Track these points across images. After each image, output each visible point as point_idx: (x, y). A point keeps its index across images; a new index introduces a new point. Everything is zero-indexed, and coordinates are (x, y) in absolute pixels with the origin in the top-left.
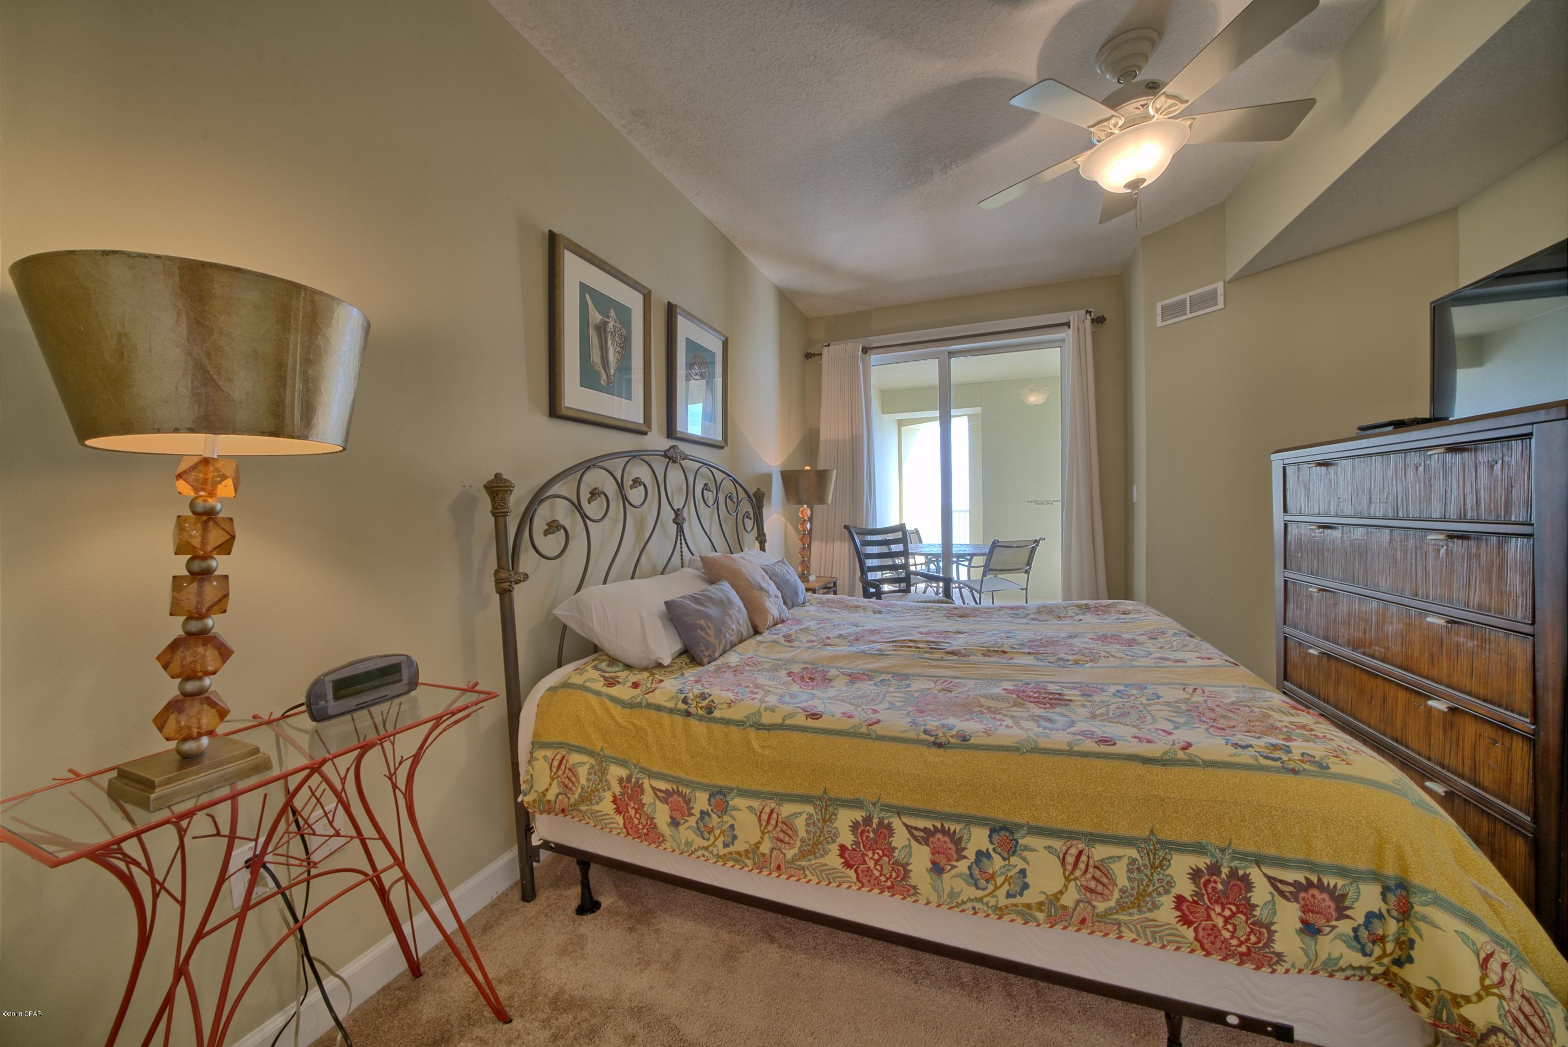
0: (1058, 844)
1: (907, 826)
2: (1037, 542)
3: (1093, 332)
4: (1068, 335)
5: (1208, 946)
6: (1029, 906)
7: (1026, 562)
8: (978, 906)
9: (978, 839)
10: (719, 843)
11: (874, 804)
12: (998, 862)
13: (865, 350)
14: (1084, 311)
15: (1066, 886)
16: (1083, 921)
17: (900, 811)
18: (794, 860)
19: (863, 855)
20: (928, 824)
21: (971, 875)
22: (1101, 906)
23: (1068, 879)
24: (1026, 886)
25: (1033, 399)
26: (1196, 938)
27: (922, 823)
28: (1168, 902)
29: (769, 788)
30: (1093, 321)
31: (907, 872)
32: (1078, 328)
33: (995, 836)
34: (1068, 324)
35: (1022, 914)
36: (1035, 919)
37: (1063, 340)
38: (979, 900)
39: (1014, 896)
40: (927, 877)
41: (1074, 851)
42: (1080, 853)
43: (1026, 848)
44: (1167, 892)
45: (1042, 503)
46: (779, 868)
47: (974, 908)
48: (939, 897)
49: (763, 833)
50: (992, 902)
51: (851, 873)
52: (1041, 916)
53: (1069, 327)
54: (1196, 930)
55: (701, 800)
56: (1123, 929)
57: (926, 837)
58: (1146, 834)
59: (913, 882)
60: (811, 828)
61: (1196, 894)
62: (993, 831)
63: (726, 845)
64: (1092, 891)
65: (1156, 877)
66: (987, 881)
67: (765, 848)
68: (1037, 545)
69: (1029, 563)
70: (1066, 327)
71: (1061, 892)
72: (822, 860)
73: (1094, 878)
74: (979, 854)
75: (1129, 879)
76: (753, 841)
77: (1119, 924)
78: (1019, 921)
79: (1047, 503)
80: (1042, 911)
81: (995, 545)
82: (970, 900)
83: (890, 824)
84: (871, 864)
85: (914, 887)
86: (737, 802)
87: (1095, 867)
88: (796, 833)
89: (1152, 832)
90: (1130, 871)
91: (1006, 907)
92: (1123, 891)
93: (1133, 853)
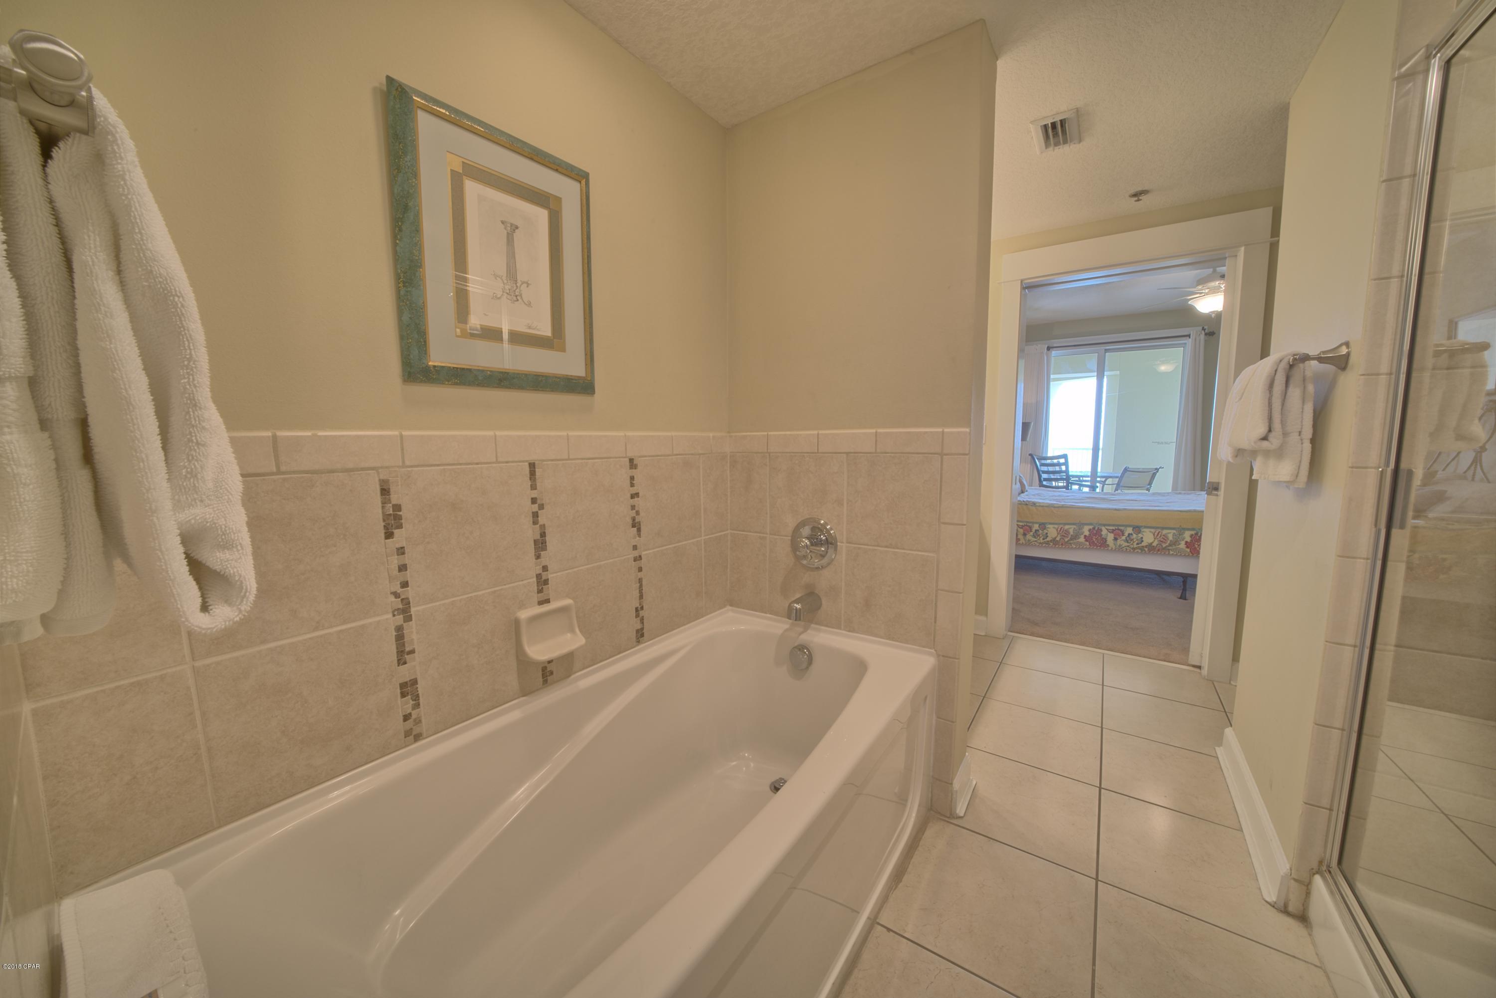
0: (1153, 530)
1: (1107, 529)
2: (1157, 470)
3: (1206, 341)
4: (1189, 342)
5: (1193, 553)
6: (1143, 547)
7: (1148, 482)
8: (1128, 548)
9: (1129, 530)
10: (1041, 539)
11: (1096, 524)
12: (1135, 536)
13: (1049, 349)
14: (1201, 328)
15: (1154, 541)
16: (1159, 550)
17: (1104, 525)
18: (1068, 541)
19: (1092, 538)
20: (1114, 528)
21: (1126, 540)
22: (1164, 545)
23: (1155, 539)
24: (1143, 541)
25: (1163, 368)
26: (1190, 551)
27: (1111, 528)
28: (1183, 543)
29: (1061, 522)
30: (1206, 334)
31: (1106, 541)
32: (1195, 339)
33: (1134, 529)
34: (1189, 336)
35: (1140, 549)
36: (1145, 550)
37: (1185, 344)
38: (1128, 546)
39: (1139, 544)
40: (1112, 542)
41: (1157, 532)
42: (1159, 532)
43: (1143, 532)
44: (1183, 540)
45: (1162, 443)
46: (1062, 544)
47: (1126, 549)
48: (1116, 546)
49: (1058, 534)
50: (1132, 546)
51: (1088, 543)
52: (1146, 549)
53: (1190, 337)
54: (1190, 549)
55: (1036, 527)
56: (1171, 551)
57: (1113, 531)
58: (1179, 527)
59: (1108, 543)
60: (1075, 532)
61: (1191, 540)
62: (1134, 528)
63: (1043, 539)
64: (1161, 541)
65: (1180, 537)
66: (1131, 541)
67: (1058, 539)
68: (1157, 472)
69: (1150, 484)
70: (1188, 337)
71: (1153, 542)
72: (1078, 540)
73: (1163, 538)
74: (1129, 534)
75: (1173, 538)
76: (1054, 537)
77: (1169, 550)
78: (1140, 551)
79: (1166, 443)
80: (1146, 548)
81: (1126, 470)
82: (1125, 546)
83: (1101, 529)
84: (1094, 540)
85: (1108, 545)
86: (1049, 526)
87: (1163, 535)
88: (1069, 533)
89: (1180, 526)
90: (1173, 536)
91: (1136, 547)
92: (1171, 541)
93: (1175, 531)
